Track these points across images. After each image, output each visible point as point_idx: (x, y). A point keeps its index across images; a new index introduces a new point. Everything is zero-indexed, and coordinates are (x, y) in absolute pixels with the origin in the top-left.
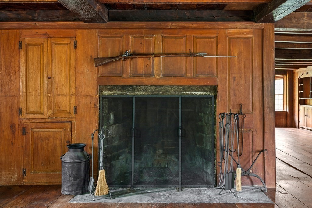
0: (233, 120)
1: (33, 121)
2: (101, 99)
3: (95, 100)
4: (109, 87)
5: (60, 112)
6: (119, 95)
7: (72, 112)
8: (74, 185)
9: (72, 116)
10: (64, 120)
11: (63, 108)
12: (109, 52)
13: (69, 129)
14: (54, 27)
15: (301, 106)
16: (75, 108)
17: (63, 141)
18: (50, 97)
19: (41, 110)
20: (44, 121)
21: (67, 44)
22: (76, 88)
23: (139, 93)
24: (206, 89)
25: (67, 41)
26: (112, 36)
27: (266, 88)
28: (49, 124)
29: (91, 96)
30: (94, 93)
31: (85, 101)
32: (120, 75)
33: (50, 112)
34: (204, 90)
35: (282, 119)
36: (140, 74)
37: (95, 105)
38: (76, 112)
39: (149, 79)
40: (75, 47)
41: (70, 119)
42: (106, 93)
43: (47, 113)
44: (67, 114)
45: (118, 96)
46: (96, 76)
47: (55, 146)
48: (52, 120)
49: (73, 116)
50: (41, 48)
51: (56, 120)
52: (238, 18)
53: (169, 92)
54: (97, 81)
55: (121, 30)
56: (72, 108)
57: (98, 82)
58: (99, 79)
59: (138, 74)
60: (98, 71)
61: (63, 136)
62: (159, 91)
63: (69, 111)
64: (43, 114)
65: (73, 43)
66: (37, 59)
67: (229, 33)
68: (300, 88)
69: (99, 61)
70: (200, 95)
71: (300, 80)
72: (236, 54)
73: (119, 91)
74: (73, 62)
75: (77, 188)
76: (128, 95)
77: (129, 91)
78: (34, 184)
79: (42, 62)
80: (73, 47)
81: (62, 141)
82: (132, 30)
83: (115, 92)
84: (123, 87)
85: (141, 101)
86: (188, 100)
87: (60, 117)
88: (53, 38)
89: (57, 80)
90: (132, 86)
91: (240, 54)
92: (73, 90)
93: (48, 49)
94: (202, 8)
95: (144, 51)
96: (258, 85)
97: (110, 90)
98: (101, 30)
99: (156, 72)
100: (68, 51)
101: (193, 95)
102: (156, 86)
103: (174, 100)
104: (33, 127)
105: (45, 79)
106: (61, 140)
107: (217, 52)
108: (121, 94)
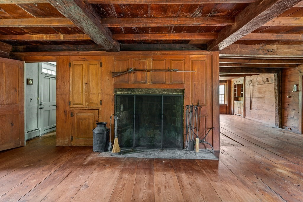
0: (194, 109)
1: (77, 109)
2: (116, 96)
3: (112, 97)
4: (120, 89)
5: (92, 103)
6: (126, 94)
7: (99, 104)
8: (100, 146)
9: (99, 106)
10: (94, 108)
11: (94, 101)
12: (121, 69)
13: (97, 114)
14: (89, 54)
15: (235, 102)
16: (101, 101)
17: (94, 120)
18: (86, 95)
19: (82, 103)
20: (83, 109)
21: (96, 64)
22: (101, 90)
23: (138, 93)
24: (178, 91)
25: (96, 62)
26: (122, 59)
27: (214, 90)
28: (86, 111)
29: (110, 95)
30: (112, 93)
31: (106, 98)
32: (127, 82)
33: (87, 104)
34: (176, 92)
35: (224, 109)
36: (139, 82)
37: (112, 100)
38: (101, 104)
39: (143, 84)
40: (101, 66)
41: (98, 108)
42: (119, 93)
43: (85, 104)
44: (96, 105)
45: (126, 95)
46: (113, 83)
47: (89, 123)
48: (87, 108)
49: (100, 106)
50: (82, 66)
51: (90, 108)
52: (197, 49)
53: (155, 92)
54: (113, 86)
55: (127, 56)
56: (99, 101)
57: (114, 86)
58: (115, 85)
59: (137, 82)
60: (114, 80)
61: (94, 118)
62: (149, 92)
63: (97, 103)
64: (82, 105)
65: (100, 64)
66: (79, 73)
67: (192, 57)
68: (235, 91)
69: (114, 74)
70: (174, 94)
71: (235, 86)
72: (196, 70)
73: (126, 91)
74: (100, 75)
75: (102, 148)
76: (131, 94)
77: (132, 92)
78: (77, 145)
79: (82, 75)
80: (100, 66)
81: (93, 121)
82: (134, 56)
83: (124, 92)
84: (129, 90)
85: (140, 98)
86: (167, 98)
87: (92, 107)
88: (88, 61)
89: (91, 85)
90: (134, 89)
91: (198, 70)
92: (100, 91)
93: (86, 67)
94: (175, 42)
95: (141, 68)
96: (209, 88)
97: (121, 91)
98: (116, 56)
99: (148, 80)
100: (97, 68)
101: (170, 94)
102: (148, 89)
103: (159, 97)
104: (77, 112)
105: (84, 84)
106: (93, 120)
107: (184, 69)
108: (127, 94)
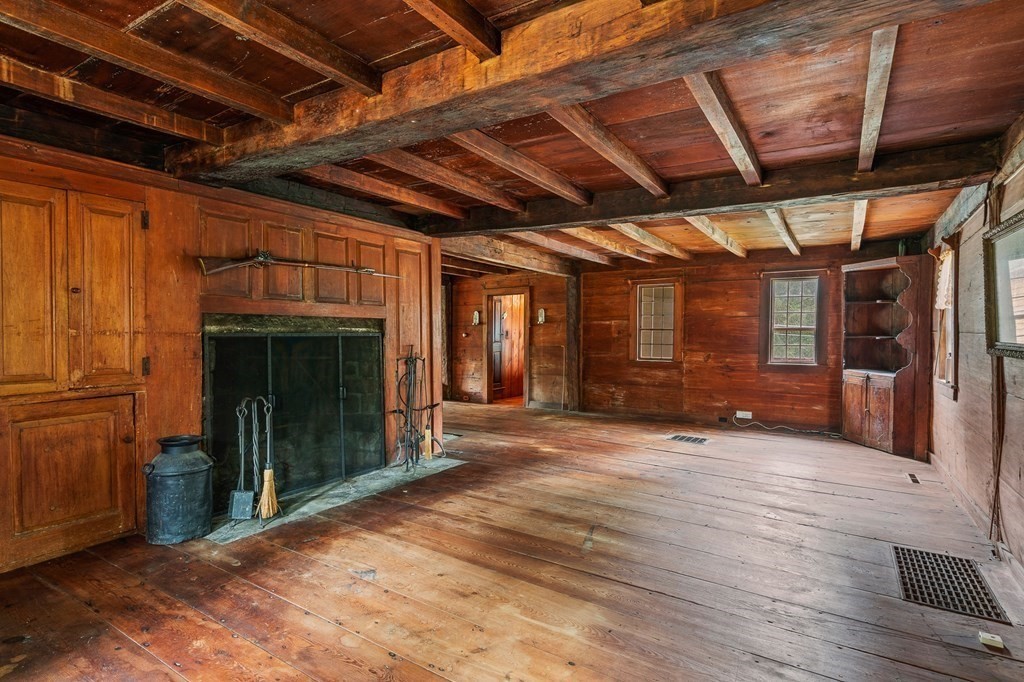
1: (22, 400)
2: (206, 341)
3: (195, 345)
4: (217, 317)
5: (105, 372)
6: (237, 332)
7: (138, 372)
9: (138, 381)
10: (115, 390)
11: (114, 363)
12: (224, 248)
13: (127, 411)
14: (91, 169)
16: (146, 361)
17: (112, 439)
18: (75, 338)
19: (47, 372)
20: (57, 397)
21: (122, 216)
22: (147, 317)
23: (274, 329)
24: (370, 323)
25: (126, 208)
26: (228, 215)
28: (71, 406)
29: (185, 335)
30: (193, 330)
31: (167, 347)
32: (247, 295)
33: (77, 375)
34: (366, 326)
36: (281, 295)
37: (195, 354)
38: (146, 371)
39: (294, 303)
40: (145, 225)
41: (131, 388)
42: (213, 328)
43: (67, 378)
44: (125, 377)
45: (237, 335)
46: (197, 292)
47: (90, 455)
48: (81, 393)
49: (140, 378)
50: (46, 212)
51: (95, 392)
52: (402, 224)
53: (321, 327)
54: (198, 305)
55: (246, 208)
56: (138, 362)
57: (201, 305)
58: (204, 300)
59: (277, 295)
60: (198, 284)
61: (112, 427)
62: (306, 326)
63: (128, 369)
64: (52, 380)
65: (140, 216)
66: (32, 240)
67: (398, 244)
69: (192, 261)
70: (362, 332)
72: (405, 275)
73: (237, 324)
74: (139, 258)
76: (255, 332)
77: (256, 325)
78: (25, 565)
79: (47, 249)
80: (138, 224)
81: (109, 441)
82: (266, 212)
83: (230, 327)
84: (246, 318)
85: (284, 343)
86: (350, 341)
87: (104, 386)
88: (84, 194)
89: (98, 296)
90: (261, 316)
91: (408, 276)
92: (141, 323)
93: (71, 218)
94: (365, 198)
95: (287, 254)
96: (425, 320)
97: (219, 322)
98: (207, 200)
99: (307, 293)
100: (126, 231)
101: (354, 332)
102: (302, 317)
103: (331, 341)
104: (22, 416)
105: (61, 294)
106: (108, 437)
107: (384, 268)
108: (241, 331)
